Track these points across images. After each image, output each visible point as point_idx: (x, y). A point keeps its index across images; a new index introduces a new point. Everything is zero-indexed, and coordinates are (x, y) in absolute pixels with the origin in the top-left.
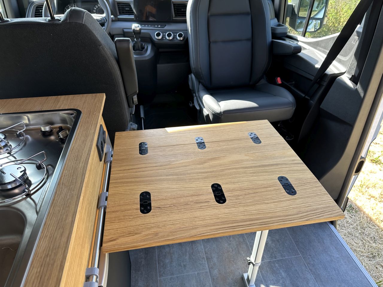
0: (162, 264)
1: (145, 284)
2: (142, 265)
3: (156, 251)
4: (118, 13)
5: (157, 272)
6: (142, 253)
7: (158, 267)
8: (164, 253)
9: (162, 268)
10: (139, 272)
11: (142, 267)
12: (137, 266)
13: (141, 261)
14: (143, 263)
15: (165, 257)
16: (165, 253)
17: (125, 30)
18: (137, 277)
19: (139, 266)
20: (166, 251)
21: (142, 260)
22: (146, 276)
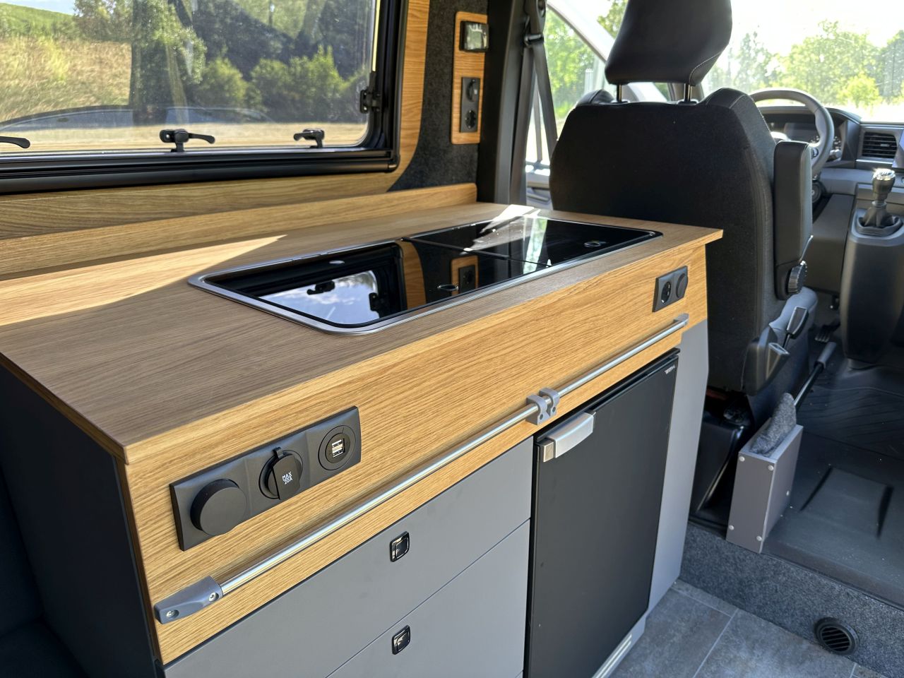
0: (713, 668)
1: (657, 673)
2: (672, 641)
3: (715, 641)
4: (860, 152)
5: (695, 673)
6: (683, 624)
7: (703, 667)
8: (732, 656)
9: (708, 674)
10: (657, 646)
11: (670, 644)
12: (660, 636)
13: (674, 635)
14: (675, 639)
15: (730, 662)
16: (735, 657)
17: (861, 186)
18: (648, 651)
19: (664, 638)
20: (738, 655)
21: (677, 634)
22: (667, 662)
